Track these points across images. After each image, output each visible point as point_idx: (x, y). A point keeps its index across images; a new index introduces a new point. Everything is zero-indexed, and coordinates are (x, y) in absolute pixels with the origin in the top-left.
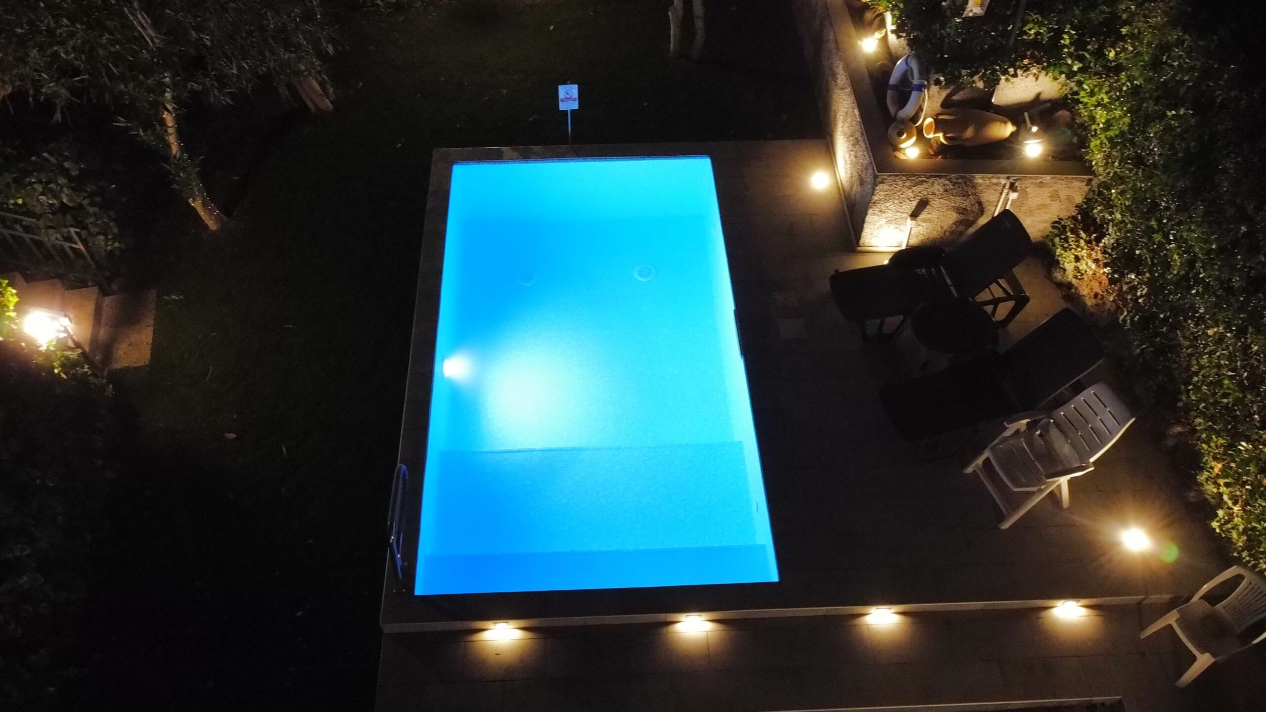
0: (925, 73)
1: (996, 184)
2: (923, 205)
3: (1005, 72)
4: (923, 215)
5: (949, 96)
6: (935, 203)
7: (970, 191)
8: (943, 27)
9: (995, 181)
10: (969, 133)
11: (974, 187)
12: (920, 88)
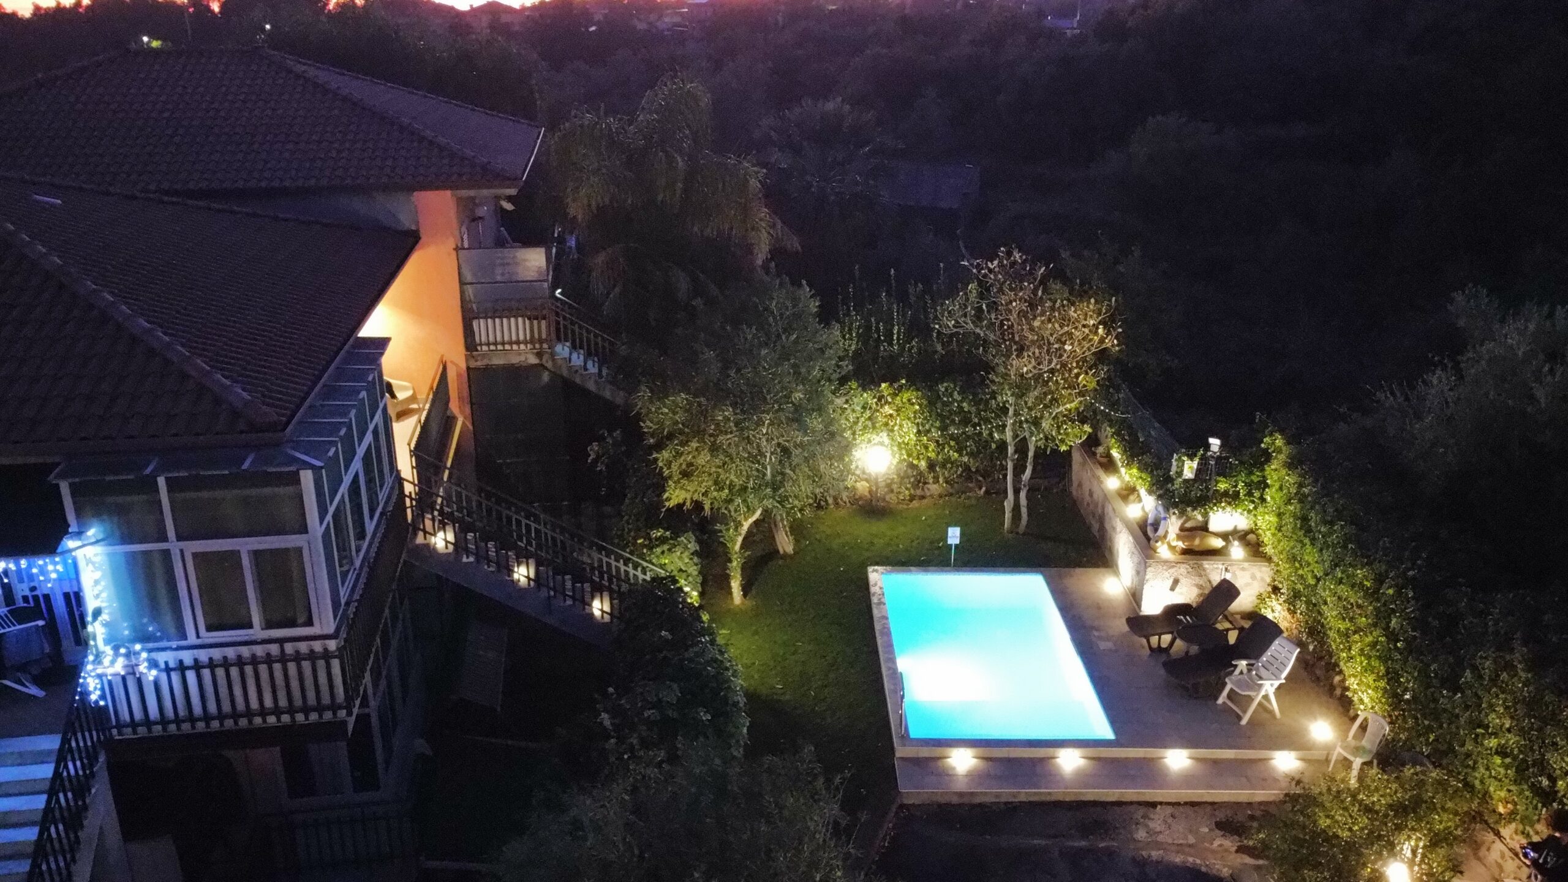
0: (1167, 509)
1: (1217, 568)
2: (1176, 582)
3: (1211, 509)
4: (1177, 589)
5: (1183, 524)
6: (1183, 581)
7: (1203, 573)
8: (1173, 485)
9: (1215, 566)
10: (1197, 542)
11: (1204, 570)
12: (1165, 519)
